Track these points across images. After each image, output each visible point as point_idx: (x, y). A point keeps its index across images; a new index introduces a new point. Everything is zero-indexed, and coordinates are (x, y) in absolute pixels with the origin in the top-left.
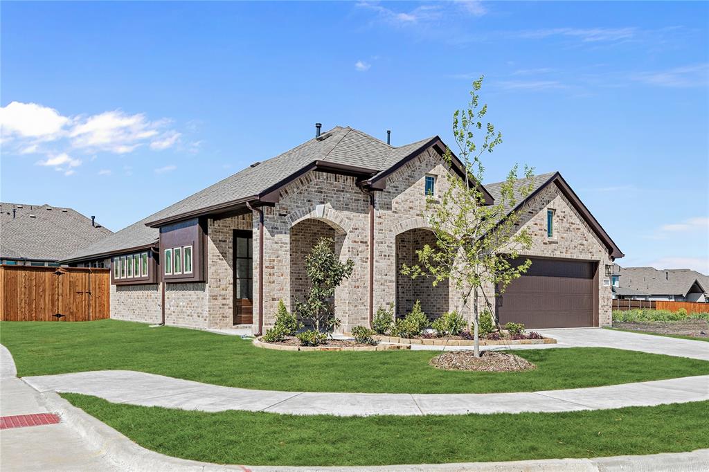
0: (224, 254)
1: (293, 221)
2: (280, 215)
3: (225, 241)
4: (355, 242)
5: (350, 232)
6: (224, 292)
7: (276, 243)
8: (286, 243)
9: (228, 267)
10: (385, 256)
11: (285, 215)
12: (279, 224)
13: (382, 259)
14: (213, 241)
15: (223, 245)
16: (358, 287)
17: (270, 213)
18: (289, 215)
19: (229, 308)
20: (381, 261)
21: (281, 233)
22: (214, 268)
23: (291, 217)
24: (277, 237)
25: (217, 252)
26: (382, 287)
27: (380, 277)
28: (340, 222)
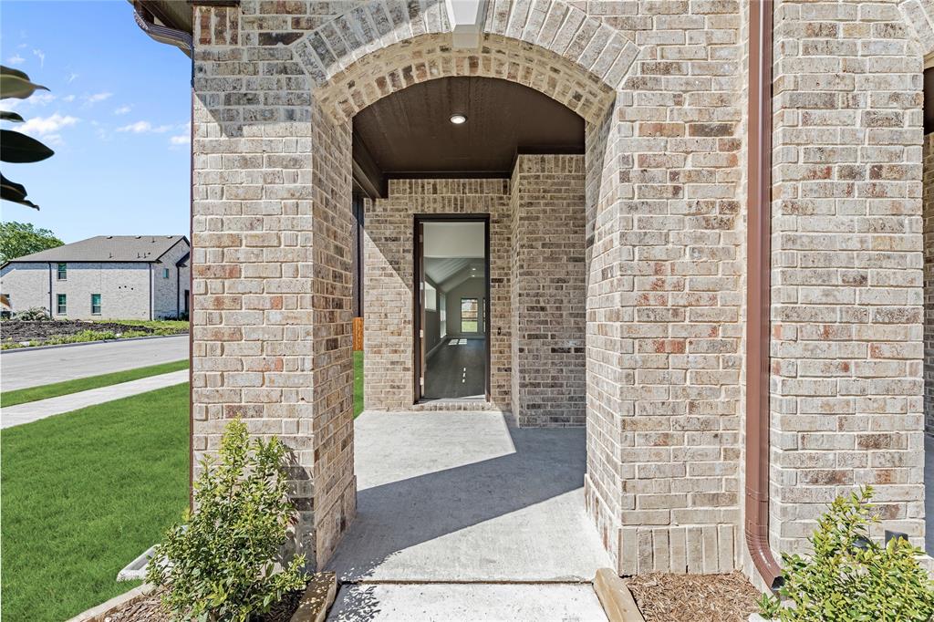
0: (395, 263)
1: (327, 58)
2: (268, 39)
3: (395, 239)
4: (660, 129)
5: (634, 84)
6: (394, 339)
7: (245, 163)
8: (296, 162)
11: (287, 39)
12: (259, 81)
14: (374, 240)
15: (392, 245)
16: (679, 347)
17: (220, 34)
18: (308, 35)
19: (406, 369)
21: (269, 117)
22: (375, 292)
23: (318, 44)
24: (256, 136)
28: (578, 44)
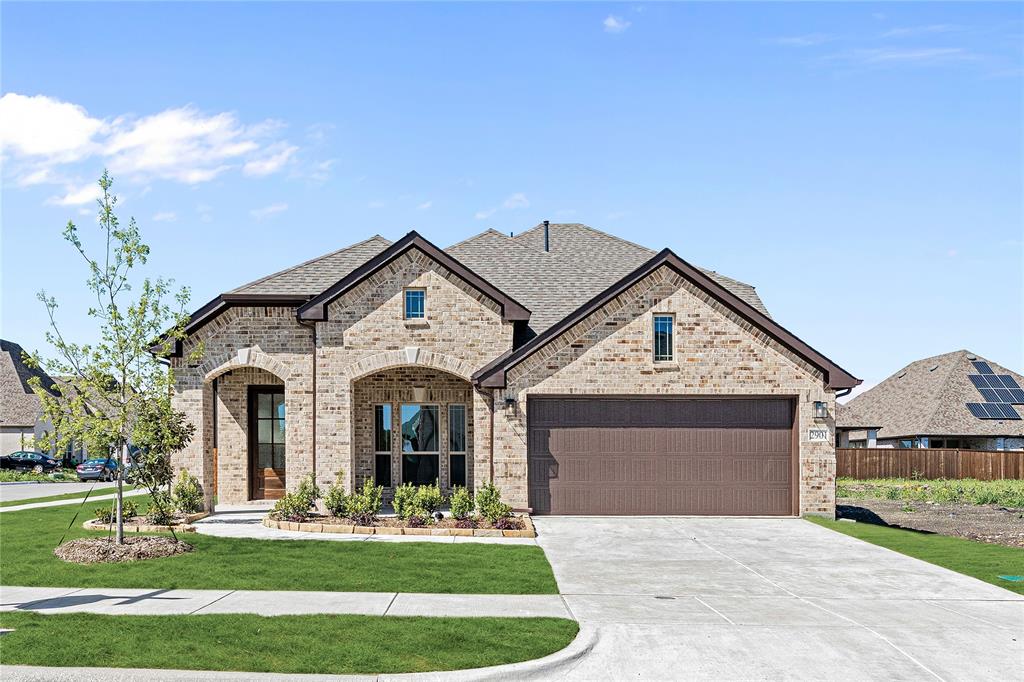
0: (236, 416)
1: (206, 372)
2: (190, 366)
3: (236, 400)
4: (296, 392)
5: (289, 380)
6: (236, 461)
7: (185, 401)
8: (198, 401)
9: (242, 431)
10: (333, 409)
11: (196, 366)
12: (188, 378)
13: (327, 413)
14: (223, 401)
16: (302, 452)
17: (177, 365)
18: (201, 366)
19: (243, 479)
20: (326, 416)
21: (191, 388)
23: (204, 368)
24: (186, 393)
25: (227, 413)
26: (329, 451)
27: (324, 437)
28: (274, 368)
